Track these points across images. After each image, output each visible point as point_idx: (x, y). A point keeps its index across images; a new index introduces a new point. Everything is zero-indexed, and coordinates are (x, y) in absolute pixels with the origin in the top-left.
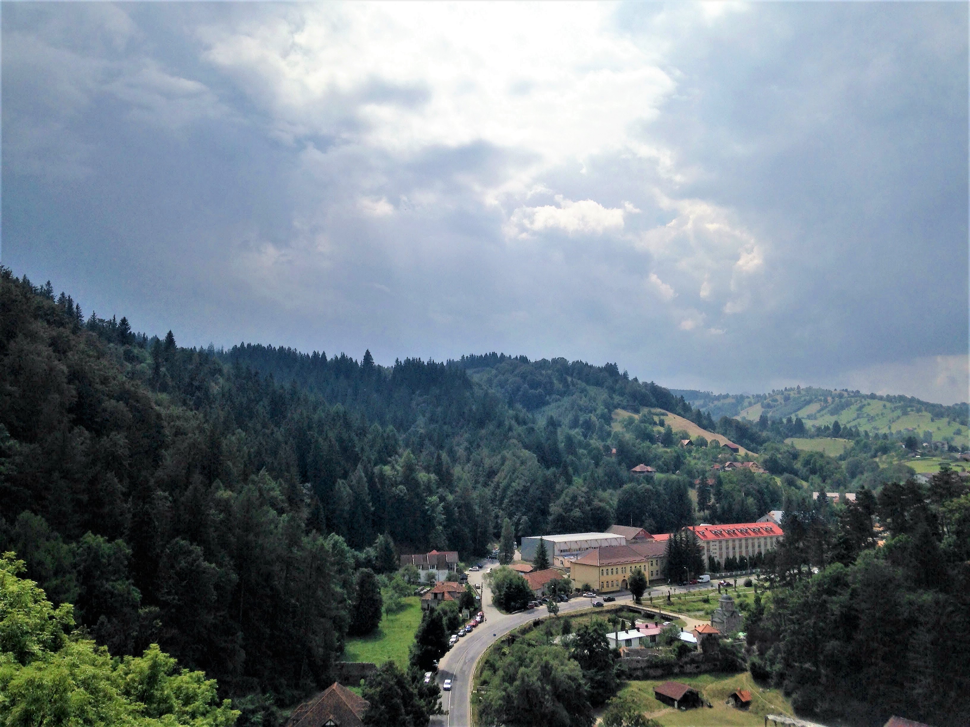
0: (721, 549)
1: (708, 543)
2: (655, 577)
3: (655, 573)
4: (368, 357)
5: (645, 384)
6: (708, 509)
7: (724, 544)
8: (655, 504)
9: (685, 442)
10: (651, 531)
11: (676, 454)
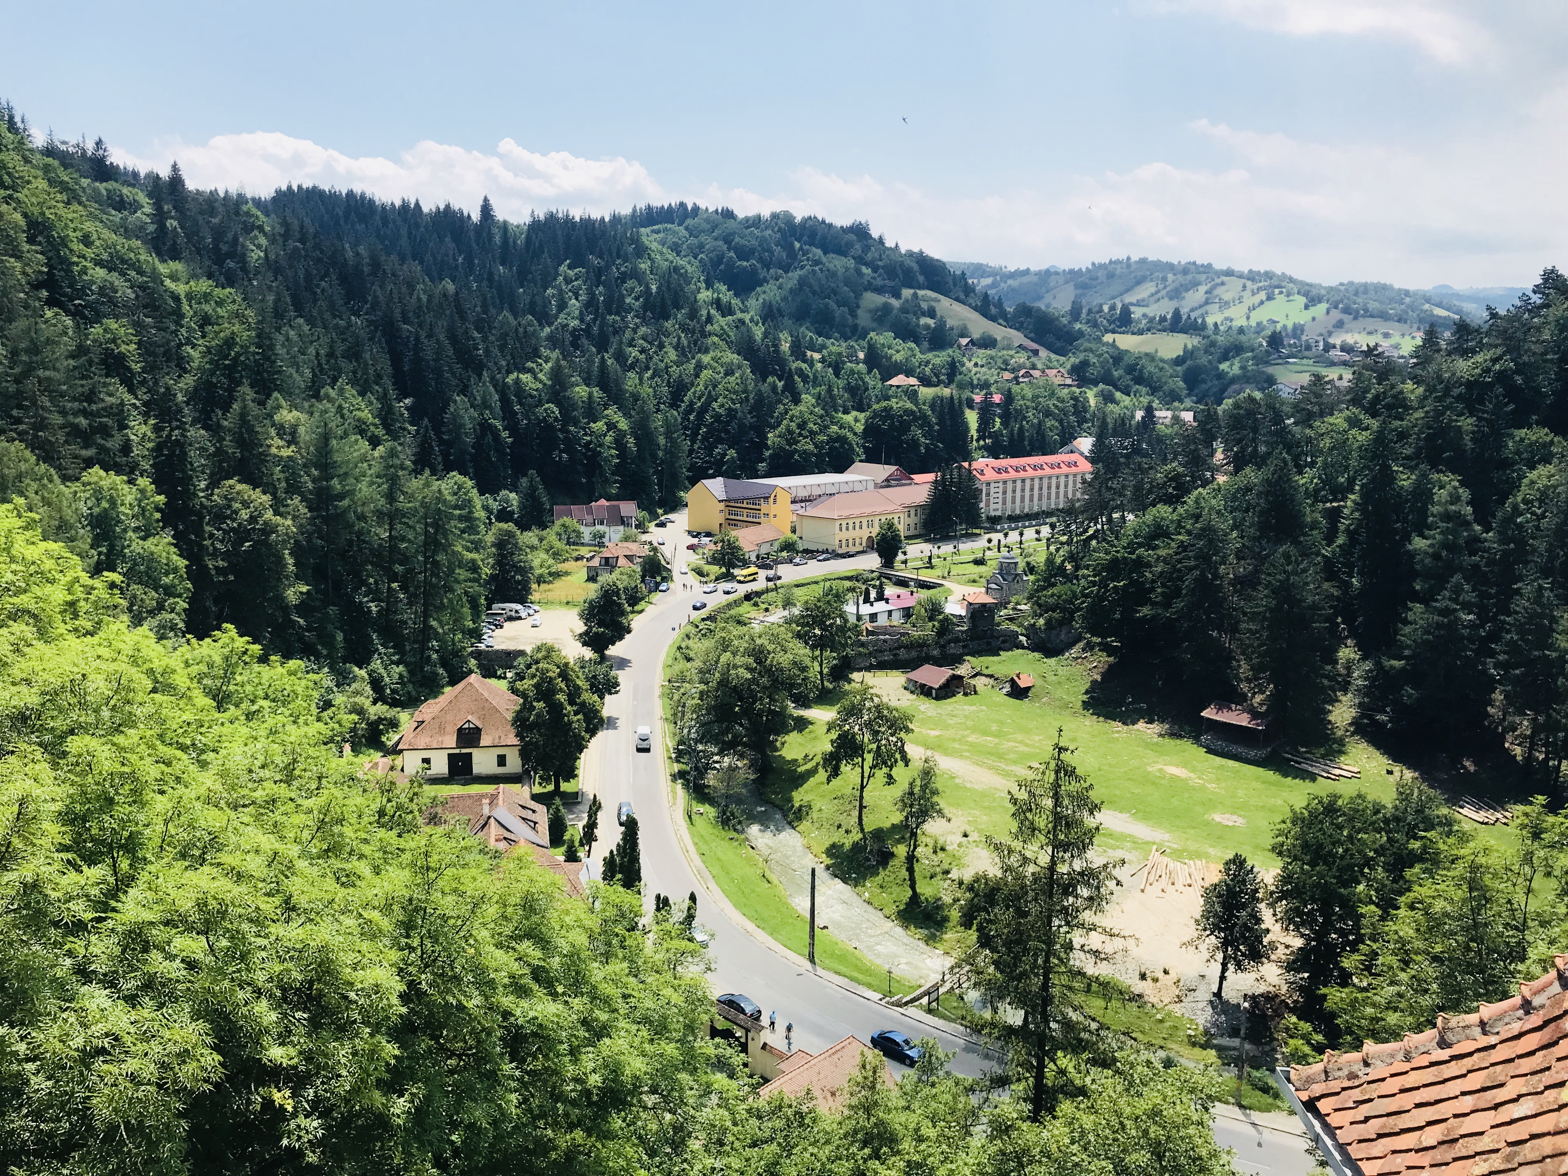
0: (1004, 493)
1: (988, 484)
2: (912, 532)
3: (912, 527)
4: (486, 209)
5: (910, 254)
6: (989, 437)
7: (1010, 486)
8: (917, 432)
9: (964, 341)
10: (908, 468)
11: (949, 359)
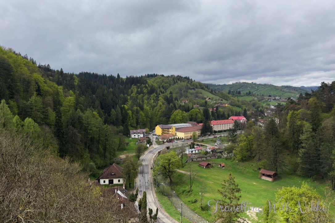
1: (214, 125)
2: (199, 135)
4: (118, 75)
5: (197, 82)
7: (218, 126)
8: (199, 115)
10: (198, 123)
11: (205, 101)
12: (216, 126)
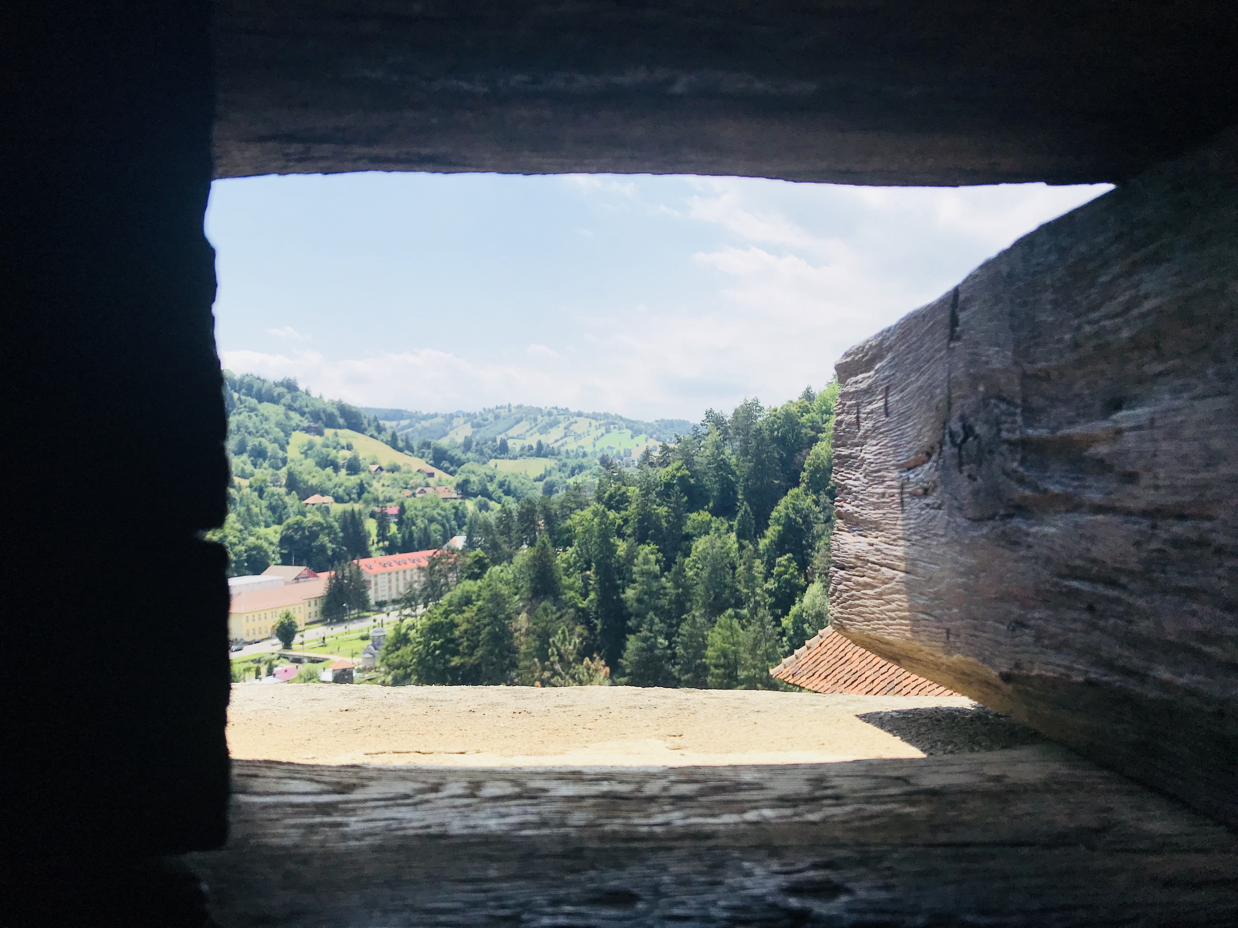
0: (390, 582)
1: (376, 576)
2: (313, 618)
3: (313, 615)
5: (332, 403)
7: (393, 576)
8: (324, 539)
9: (374, 468)
10: (317, 568)
11: (359, 481)
12: (386, 580)
